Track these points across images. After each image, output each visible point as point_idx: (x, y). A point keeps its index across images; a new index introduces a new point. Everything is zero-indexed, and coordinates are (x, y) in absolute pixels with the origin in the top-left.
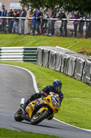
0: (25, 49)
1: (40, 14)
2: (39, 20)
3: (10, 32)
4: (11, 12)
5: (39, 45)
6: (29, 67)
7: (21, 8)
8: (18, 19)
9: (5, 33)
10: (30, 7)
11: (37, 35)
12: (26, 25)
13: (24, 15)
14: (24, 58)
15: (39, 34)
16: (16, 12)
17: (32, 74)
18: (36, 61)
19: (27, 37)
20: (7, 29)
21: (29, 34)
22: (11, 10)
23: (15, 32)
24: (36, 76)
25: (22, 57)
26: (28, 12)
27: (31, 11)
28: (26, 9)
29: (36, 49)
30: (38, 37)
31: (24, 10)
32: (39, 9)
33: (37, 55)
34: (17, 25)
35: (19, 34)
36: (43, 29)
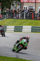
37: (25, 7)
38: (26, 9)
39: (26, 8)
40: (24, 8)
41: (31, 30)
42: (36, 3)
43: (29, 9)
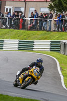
0: (51, 42)
1: (63, 16)
2: (62, 21)
3: (41, 29)
4: (42, 15)
5: (62, 39)
6: (55, 55)
7: (49, 12)
8: (47, 20)
9: (37, 30)
10: (55, 11)
11: (60, 32)
12: (52, 24)
13: (51, 17)
14: (51, 48)
15: (62, 31)
16: (45, 15)
17: (56, 60)
18: (59, 51)
19: (53, 33)
20: (38, 27)
21: (54, 31)
22: (42, 13)
23: (44, 30)
24: (59, 62)
25: (49, 47)
26: (54, 15)
27: (56, 14)
28: (52, 12)
29: (60, 42)
30: (61, 33)
31: (51, 13)
32: (62, 13)
33: (60, 46)
34: (46, 24)
35: (47, 31)
36: (65, 27)
37: (7, 9)
38: (10, 12)
39: (10, 9)
40: (7, 11)
41: (17, 46)
42: (27, 3)
43: (15, 12)
